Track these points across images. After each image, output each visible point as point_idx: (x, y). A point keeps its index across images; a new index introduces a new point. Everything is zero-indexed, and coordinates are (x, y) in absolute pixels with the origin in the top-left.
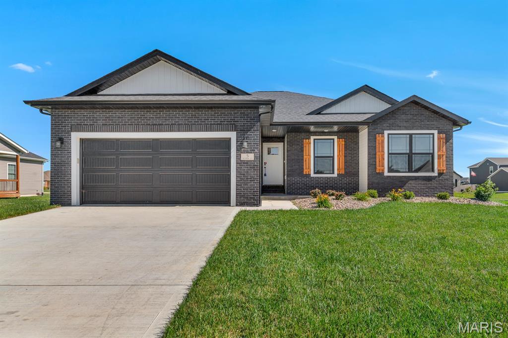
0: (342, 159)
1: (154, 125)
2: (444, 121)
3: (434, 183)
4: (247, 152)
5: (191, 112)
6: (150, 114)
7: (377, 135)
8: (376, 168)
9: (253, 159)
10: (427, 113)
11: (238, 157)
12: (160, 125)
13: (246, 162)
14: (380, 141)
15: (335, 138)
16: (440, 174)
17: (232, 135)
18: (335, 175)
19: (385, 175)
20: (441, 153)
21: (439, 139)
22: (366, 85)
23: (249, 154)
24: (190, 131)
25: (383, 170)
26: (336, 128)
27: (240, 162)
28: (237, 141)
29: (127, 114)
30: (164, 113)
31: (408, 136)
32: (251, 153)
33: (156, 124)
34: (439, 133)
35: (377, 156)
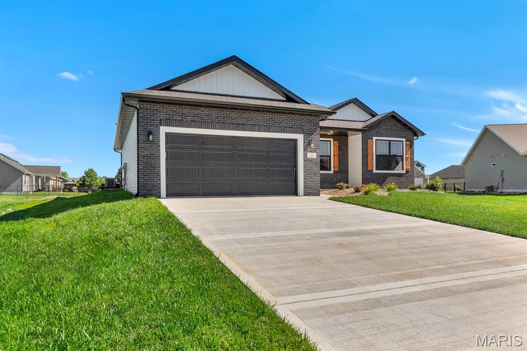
0: (337, 159)
1: (238, 124)
2: (408, 132)
3: (403, 179)
4: (312, 152)
5: (269, 115)
6: (234, 114)
7: (369, 140)
8: (368, 166)
9: (316, 157)
10: (399, 125)
11: (305, 155)
12: (243, 124)
13: (311, 160)
14: (371, 145)
15: (332, 140)
16: (407, 172)
17: (300, 138)
18: (332, 172)
19: (374, 172)
20: (407, 156)
21: (406, 145)
22: (356, 98)
23: (313, 154)
24: (268, 132)
25: (373, 168)
26: (331, 132)
27: (306, 160)
28: (304, 143)
29: (214, 113)
30: (246, 115)
31: (388, 142)
32: (314, 152)
33: (240, 124)
34: (406, 141)
35: (369, 157)
